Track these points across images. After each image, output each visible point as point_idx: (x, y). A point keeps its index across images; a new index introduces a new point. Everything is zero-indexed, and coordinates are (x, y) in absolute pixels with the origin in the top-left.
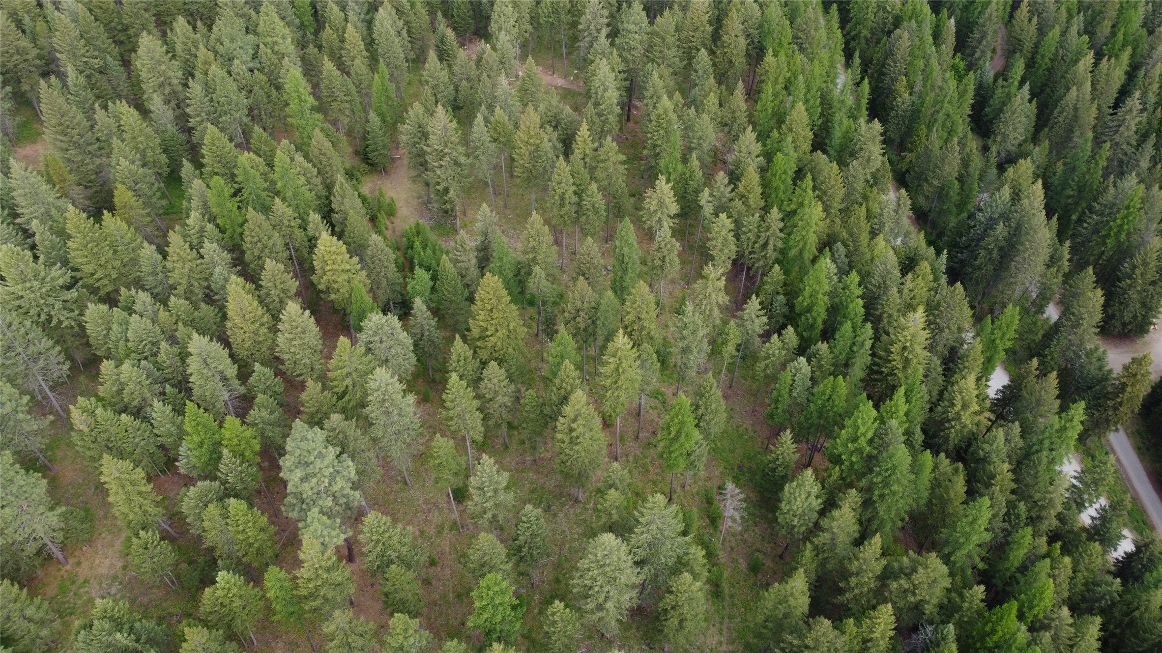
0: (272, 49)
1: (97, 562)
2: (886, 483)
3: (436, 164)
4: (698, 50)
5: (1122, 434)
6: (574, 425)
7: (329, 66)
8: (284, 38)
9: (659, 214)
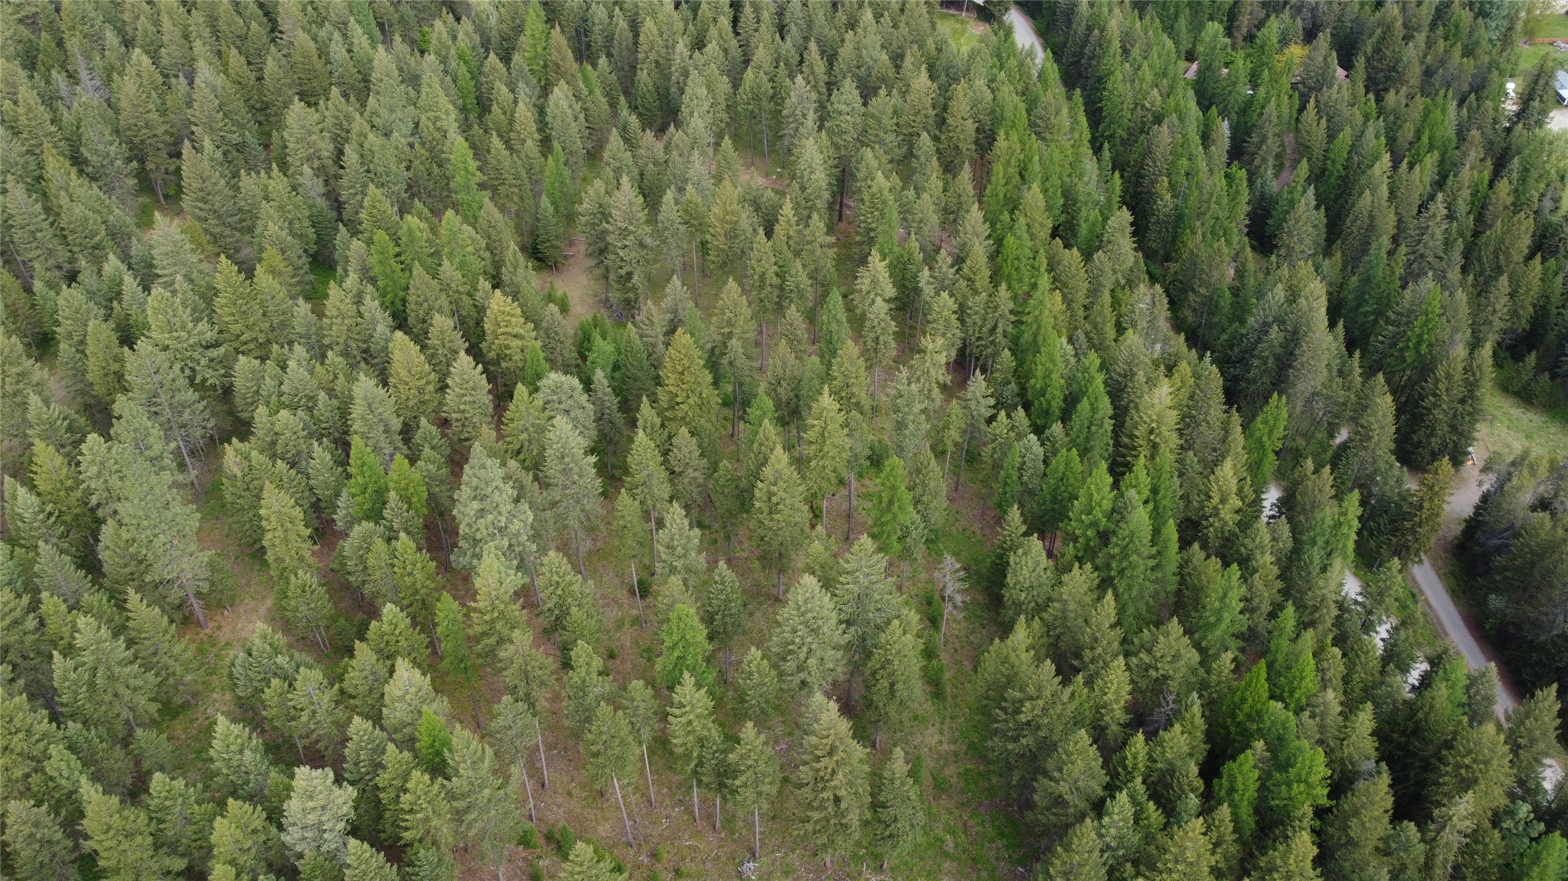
0: (434, 124)
1: (239, 626)
2: (1125, 555)
3: (619, 244)
4: (919, 135)
5: (1427, 565)
6: (774, 489)
7: (496, 142)
8: (447, 113)
9: (872, 296)
